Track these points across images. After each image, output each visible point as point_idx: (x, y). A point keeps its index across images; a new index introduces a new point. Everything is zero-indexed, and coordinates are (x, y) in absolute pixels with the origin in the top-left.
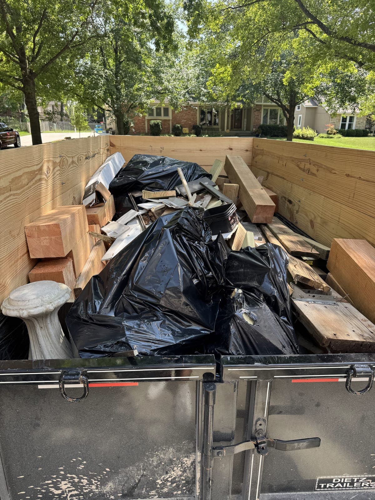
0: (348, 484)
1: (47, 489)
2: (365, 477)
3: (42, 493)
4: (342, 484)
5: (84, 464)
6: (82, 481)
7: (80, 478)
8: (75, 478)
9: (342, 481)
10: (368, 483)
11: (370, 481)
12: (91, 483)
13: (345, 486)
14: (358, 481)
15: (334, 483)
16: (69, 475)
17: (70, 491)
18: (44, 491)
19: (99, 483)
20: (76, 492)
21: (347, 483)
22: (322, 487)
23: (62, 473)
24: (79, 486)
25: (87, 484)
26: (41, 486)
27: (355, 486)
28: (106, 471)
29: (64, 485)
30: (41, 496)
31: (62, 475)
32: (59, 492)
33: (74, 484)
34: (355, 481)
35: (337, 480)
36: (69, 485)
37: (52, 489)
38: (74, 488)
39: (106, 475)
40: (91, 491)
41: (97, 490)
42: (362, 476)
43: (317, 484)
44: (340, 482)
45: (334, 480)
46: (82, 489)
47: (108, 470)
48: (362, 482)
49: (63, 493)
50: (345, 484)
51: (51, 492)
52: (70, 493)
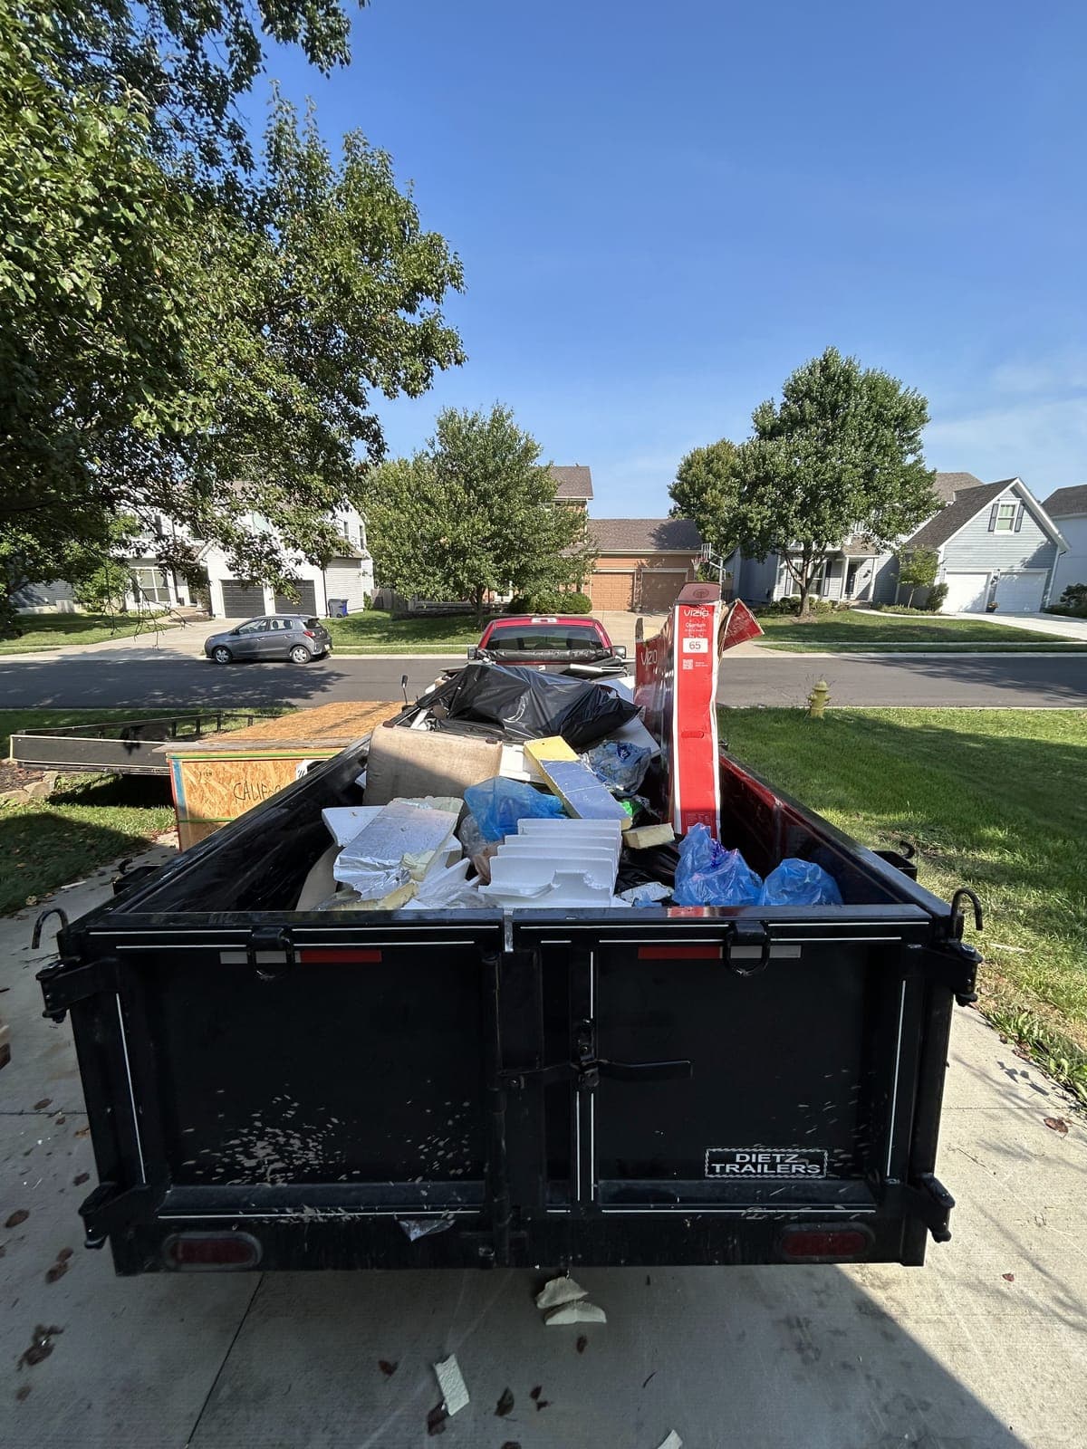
0: (766, 1166)
1: (232, 1157)
2: (795, 1153)
3: (224, 1165)
4: (754, 1166)
5: (295, 1109)
6: (292, 1141)
7: (289, 1137)
8: (279, 1136)
9: (754, 1160)
10: (803, 1167)
11: (807, 1161)
12: (306, 1147)
13: (759, 1171)
14: (782, 1162)
15: (738, 1163)
16: (269, 1130)
17: (271, 1162)
18: (226, 1160)
19: (320, 1147)
20: (279, 1165)
21: (763, 1164)
22: (718, 1171)
23: (258, 1124)
24: (287, 1151)
25: (299, 1149)
26: (222, 1150)
27: (779, 1171)
28: (332, 1123)
29: (262, 1150)
30: (221, 1170)
31: (257, 1128)
32: (252, 1163)
33: (278, 1149)
34: (778, 1160)
35: (744, 1158)
36: (269, 1150)
37: (241, 1158)
38: (277, 1157)
39: (332, 1131)
40: (306, 1164)
41: (316, 1162)
42: (790, 1150)
43: (707, 1165)
44: (750, 1162)
45: (738, 1156)
46: (291, 1159)
47: (335, 1121)
48: (791, 1164)
49: (259, 1166)
50: (759, 1166)
51: (239, 1163)
52: (272, 1167)
